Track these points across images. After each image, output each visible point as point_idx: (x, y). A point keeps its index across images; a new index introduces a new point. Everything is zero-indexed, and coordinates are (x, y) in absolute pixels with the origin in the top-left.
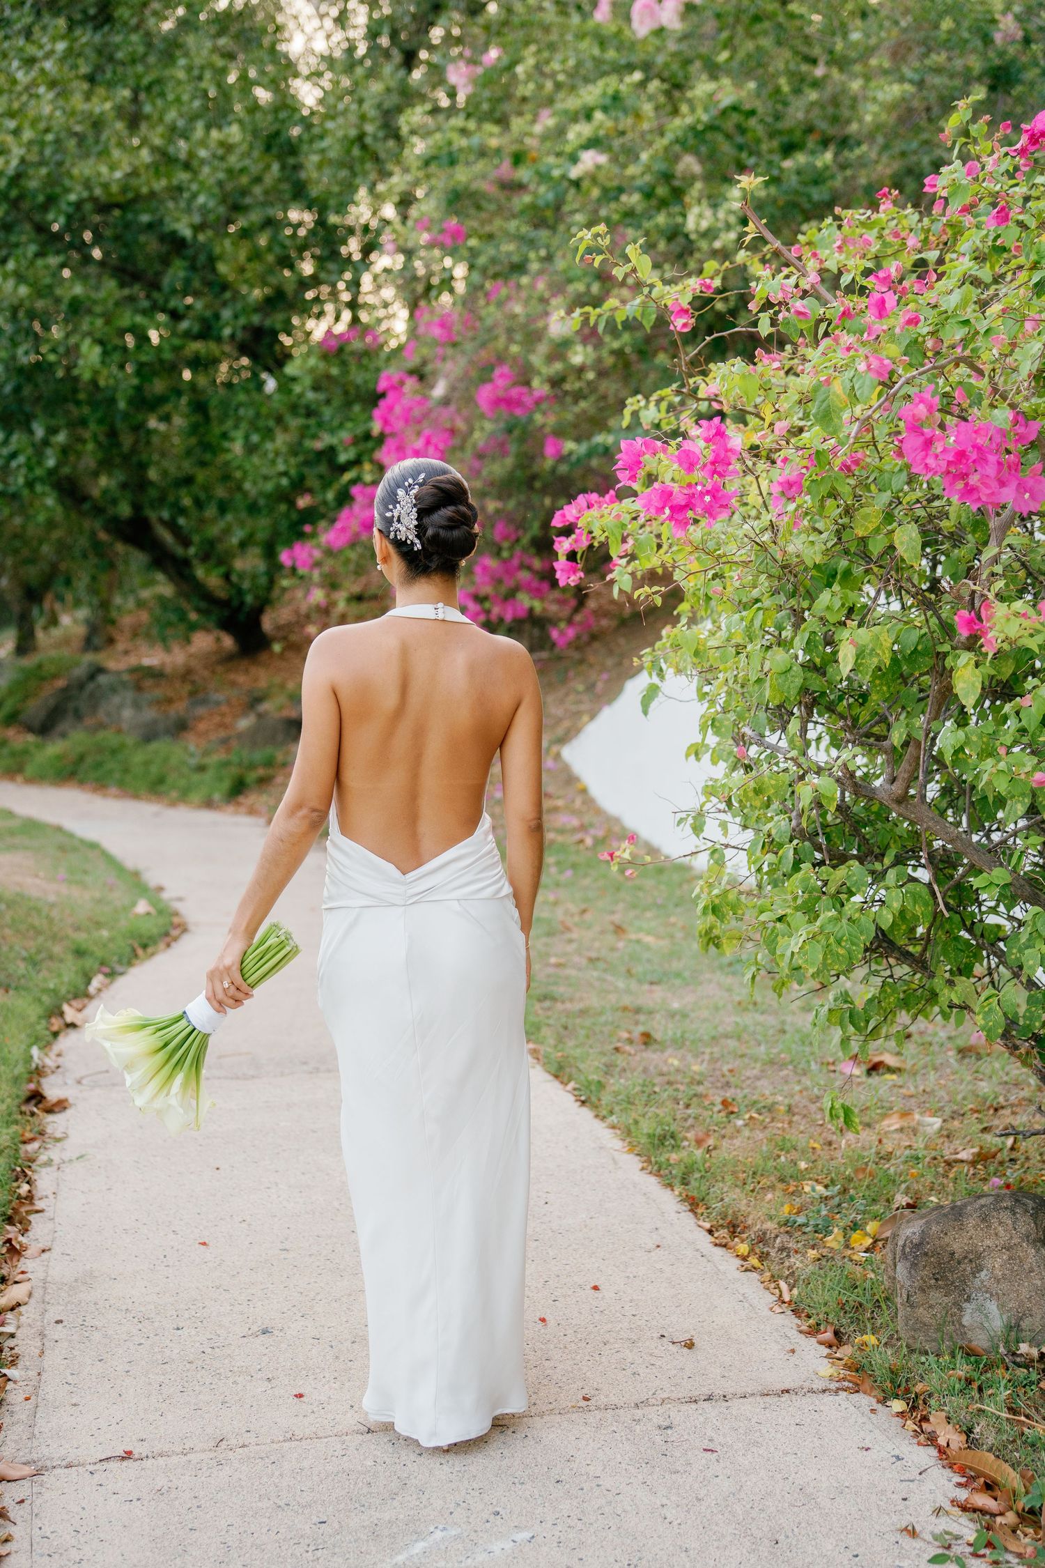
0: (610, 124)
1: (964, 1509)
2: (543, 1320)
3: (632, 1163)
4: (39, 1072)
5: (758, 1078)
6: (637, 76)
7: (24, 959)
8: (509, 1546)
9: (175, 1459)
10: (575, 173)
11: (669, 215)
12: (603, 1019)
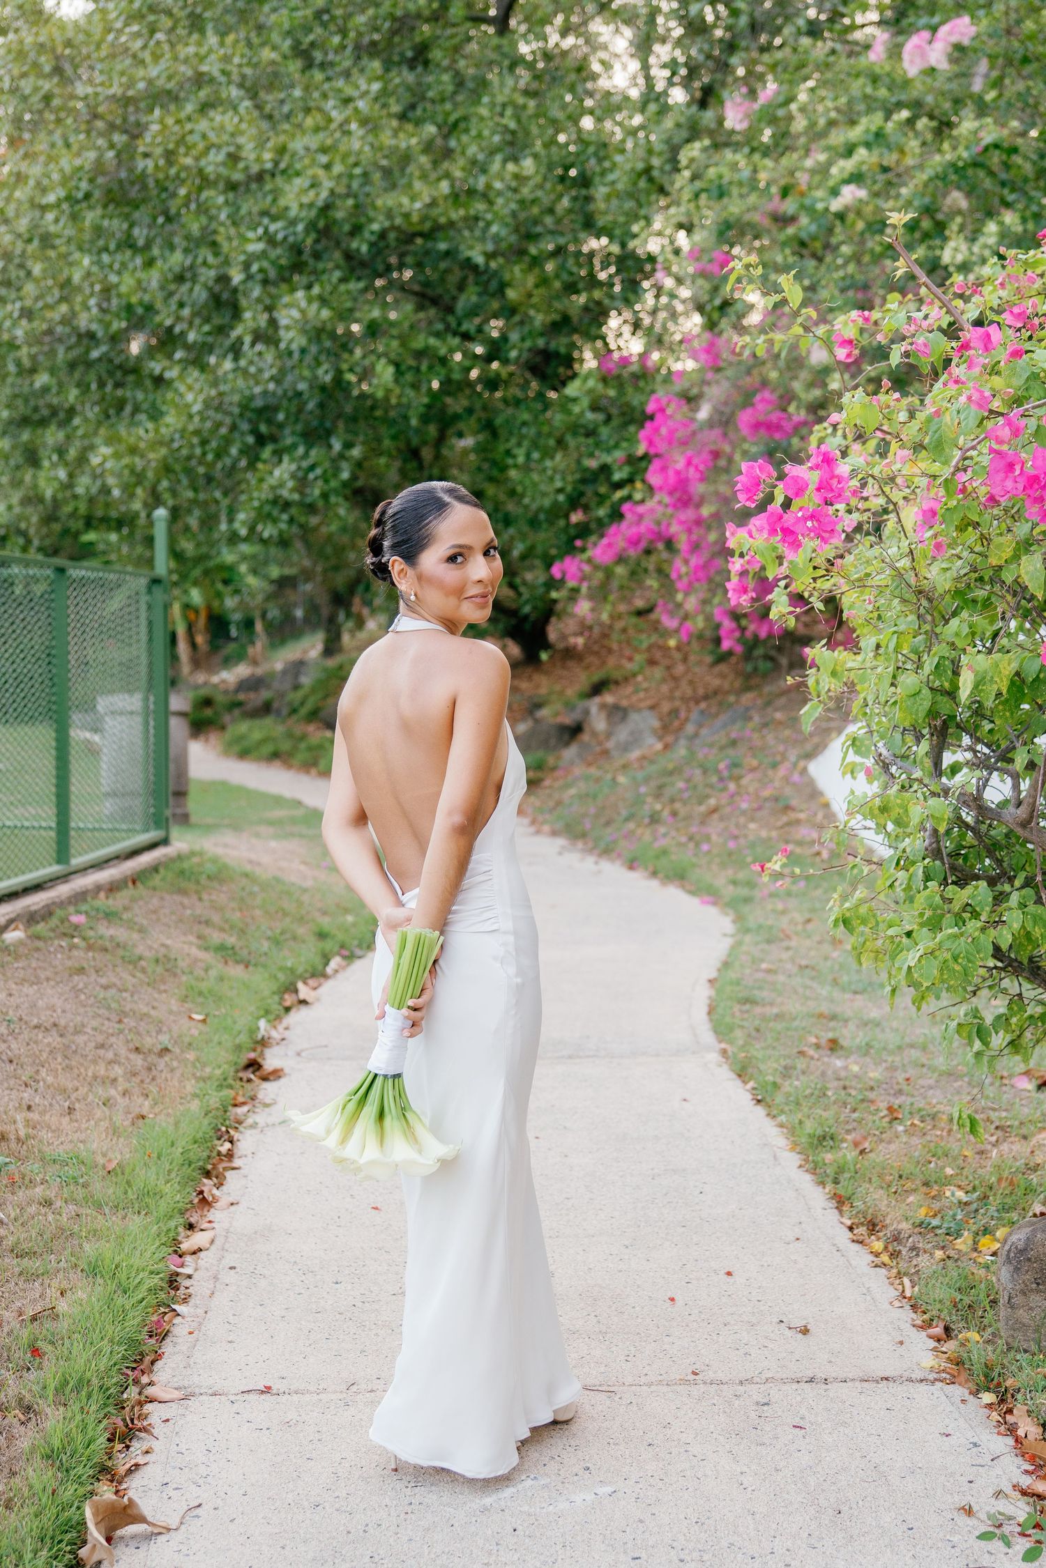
0: (874, 159)
1: (1024, 1493)
2: (672, 1300)
3: (792, 1160)
4: (264, 1043)
5: (931, 1088)
6: (905, 114)
7: (269, 938)
8: (590, 1497)
9: (307, 1397)
10: (836, 205)
11: (930, 248)
12: (796, 1023)
